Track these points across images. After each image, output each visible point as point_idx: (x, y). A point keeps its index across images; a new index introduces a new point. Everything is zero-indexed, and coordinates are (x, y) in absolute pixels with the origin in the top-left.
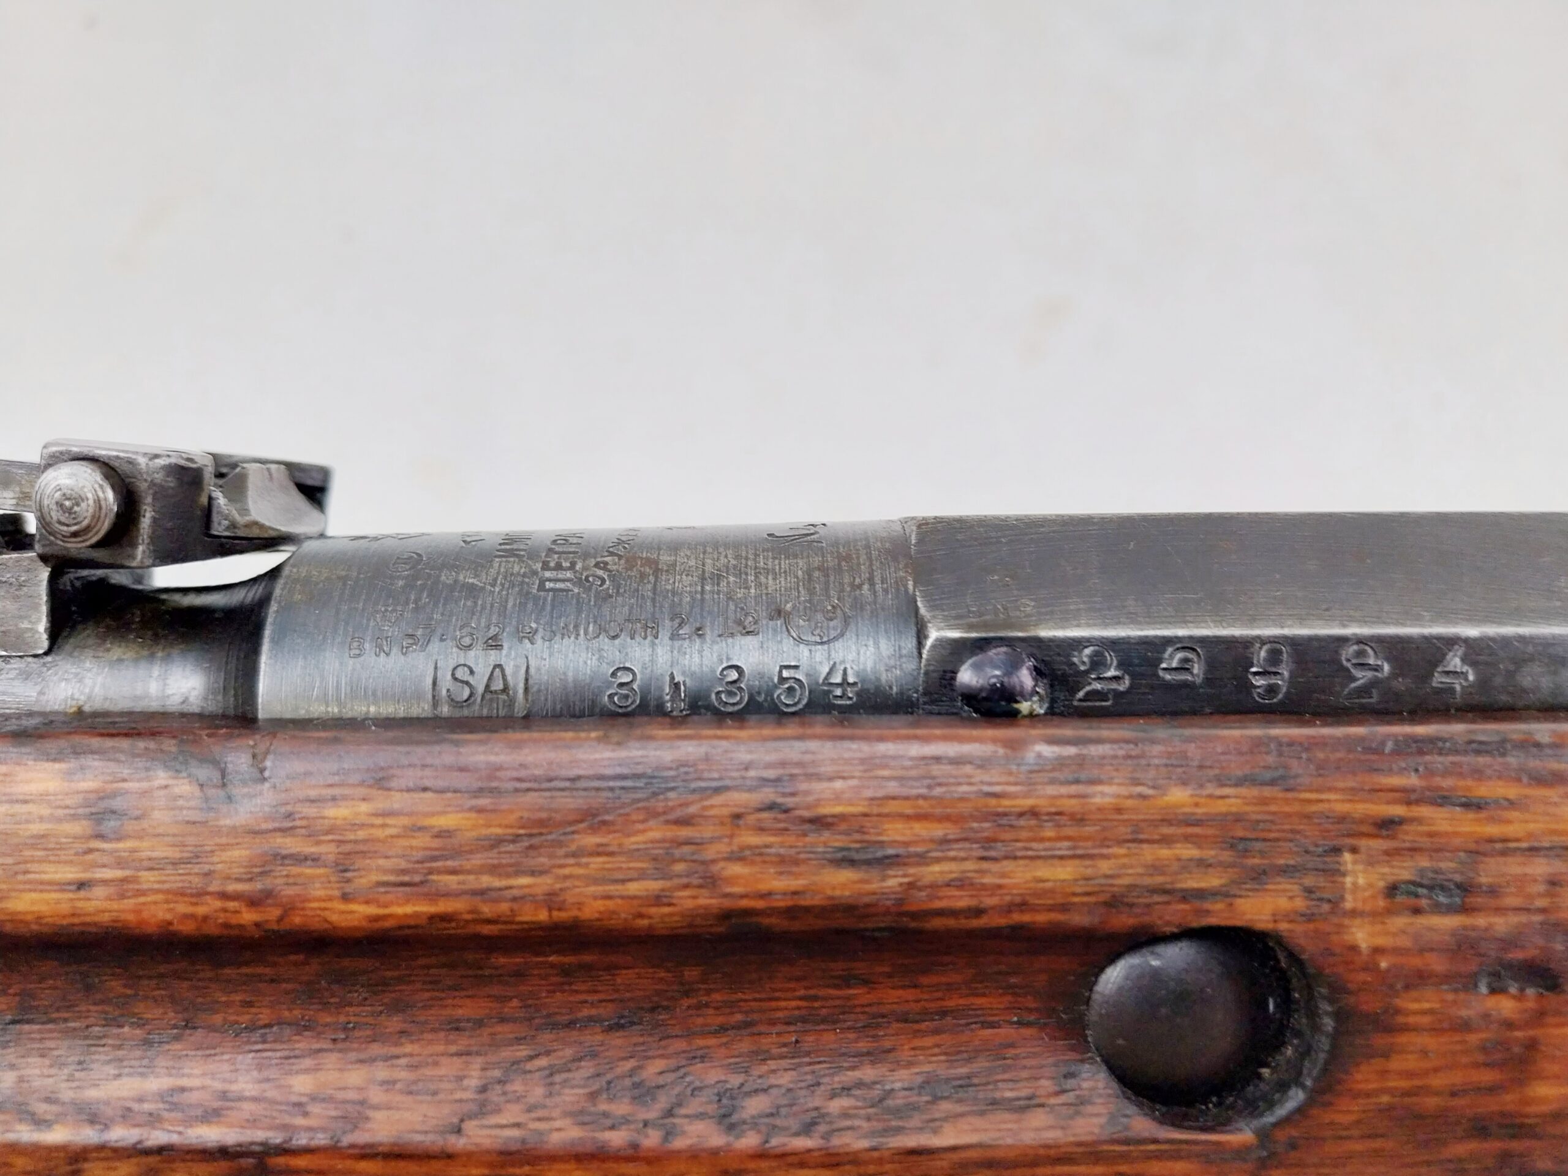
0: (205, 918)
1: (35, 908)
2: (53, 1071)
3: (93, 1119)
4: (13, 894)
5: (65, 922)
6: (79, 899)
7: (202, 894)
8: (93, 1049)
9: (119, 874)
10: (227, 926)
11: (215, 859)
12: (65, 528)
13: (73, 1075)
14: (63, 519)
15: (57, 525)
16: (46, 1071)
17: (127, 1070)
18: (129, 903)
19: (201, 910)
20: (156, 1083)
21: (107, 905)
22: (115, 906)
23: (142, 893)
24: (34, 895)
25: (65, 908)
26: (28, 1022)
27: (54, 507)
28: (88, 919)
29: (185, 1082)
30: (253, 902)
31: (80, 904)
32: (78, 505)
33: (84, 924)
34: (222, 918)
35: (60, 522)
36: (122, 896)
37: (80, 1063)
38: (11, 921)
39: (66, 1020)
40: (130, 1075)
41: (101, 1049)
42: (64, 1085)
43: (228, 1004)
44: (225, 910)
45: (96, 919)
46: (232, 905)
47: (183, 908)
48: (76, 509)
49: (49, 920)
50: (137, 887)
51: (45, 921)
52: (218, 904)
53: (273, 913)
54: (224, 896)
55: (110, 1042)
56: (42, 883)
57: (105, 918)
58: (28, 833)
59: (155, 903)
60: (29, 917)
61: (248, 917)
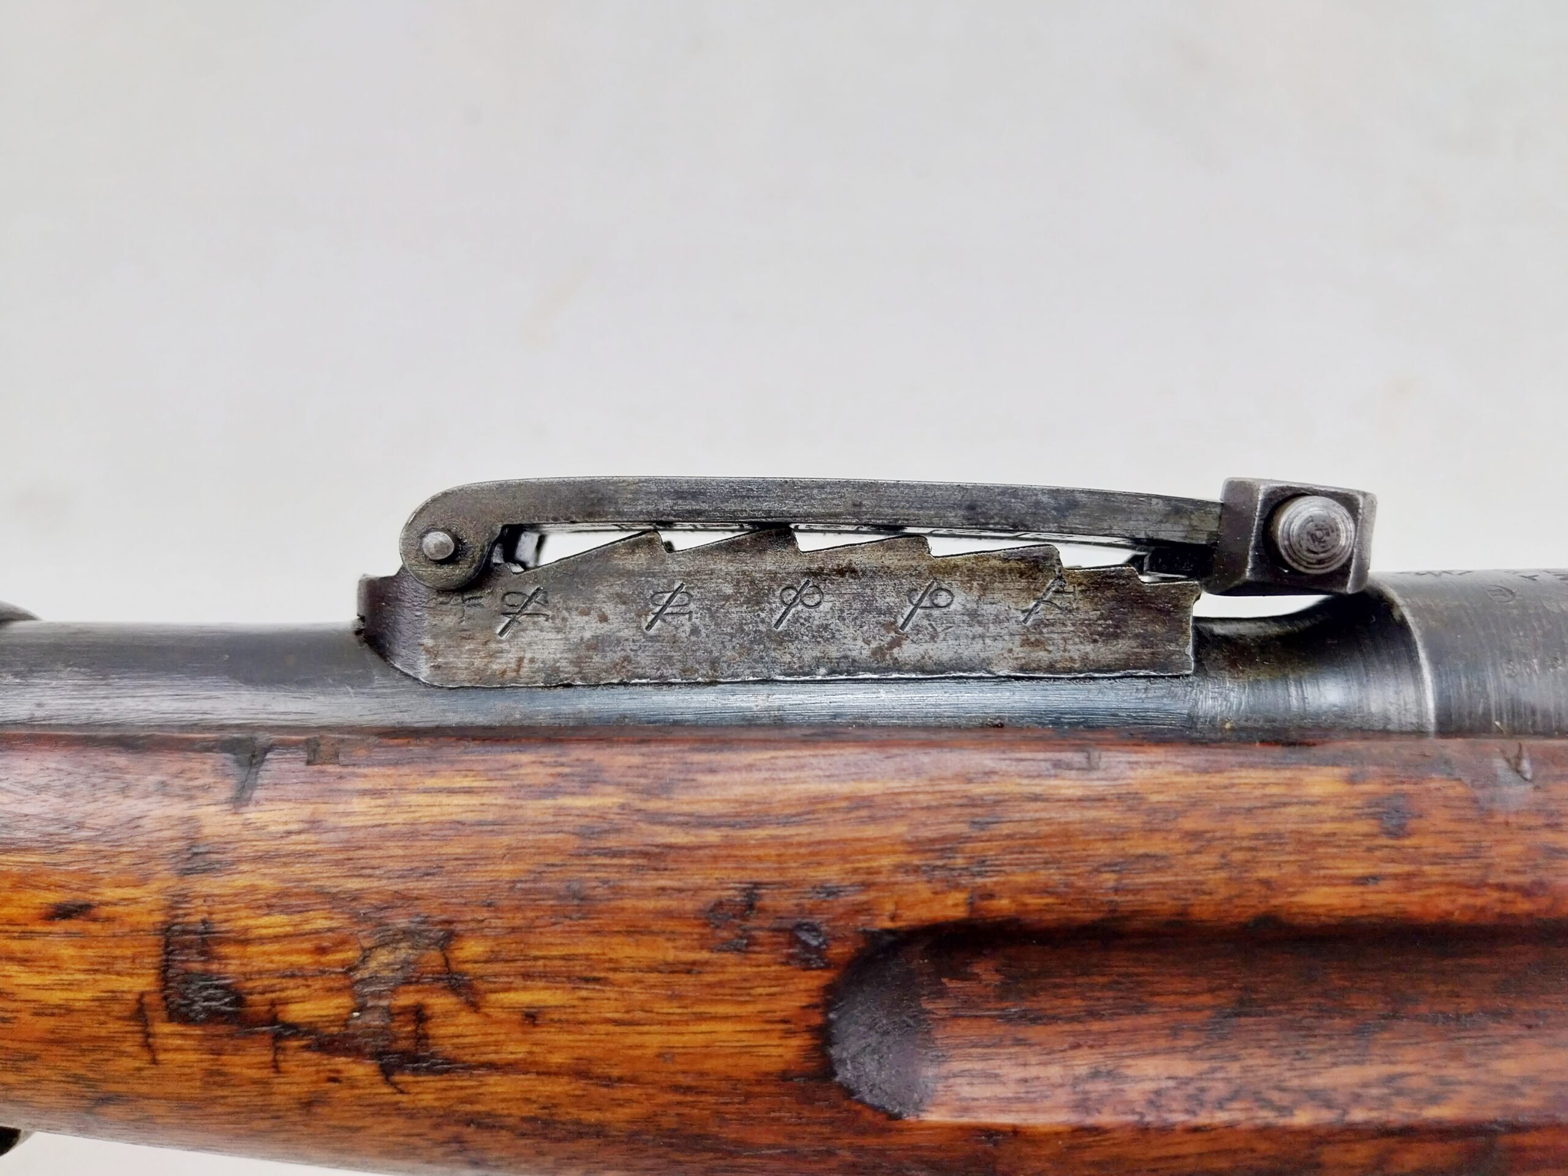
0: (1483, 909)
1: (1326, 902)
2: (1273, 1061)
3: (1329, 1105)
4: (1308, 889)
5: (1354, 914)
6: (1369, 893)
7: (1481, 885)
8: (1307, 1040)
9: (1407, 868)
10: (1501, 915)
11: (1492, 853)
12: (1312, 555)
13: (1292, 1065)
14: (1312, 548)
15: (1305, 553)
16: (1268, 1061)
17: (1342, 1059)
18: (1415, 896)
19: (1479, 902)
20: (1374, 1071)
21: (1393, 897)
22: (1402, 898)
23: (1428, 885)
24: (1326, 889)
25: (1355, 902)
26: (1247, 1015)
27: (1305, 536)
28: (1375, 911)
29: (1399, 1069)
30: (1526, 892)
31: (1370, 897)
32: (1328, 534)
33: (1370, 916)
34: (1498, 909)
35: (1309, 551)
36: (1409, 889)
37: (1298, 1053)
38: (1304, 914)
39: (1280, 1012)
40: (1345, 1063)
41: (1313, 1040)
42: (1288, 1074)
43: (1437, 994)
44: (1502, 901)
45: (1383, 911)
46: (1508, 896)
47: (1463, 900)
48: (1326, 538)
49: (1340, 912)
50: (1423, 880)
51: (1335, 913)
52: (1496, 895)
53: (1544, 902)
54: (1502, 887)
55: (1322, 1032)
56: (1332, 877)
57: (1390, 910)
58: (1320, 832)
59: (1439, 895)
60: (1321, 911)
61: (1524, 906)
